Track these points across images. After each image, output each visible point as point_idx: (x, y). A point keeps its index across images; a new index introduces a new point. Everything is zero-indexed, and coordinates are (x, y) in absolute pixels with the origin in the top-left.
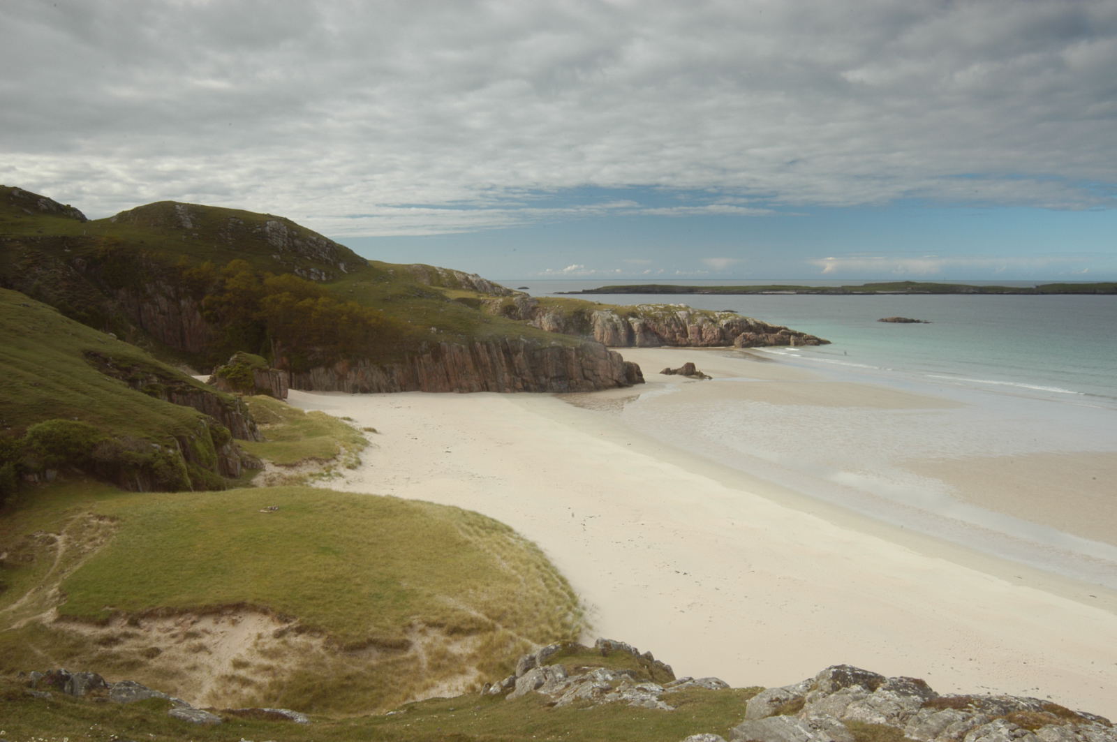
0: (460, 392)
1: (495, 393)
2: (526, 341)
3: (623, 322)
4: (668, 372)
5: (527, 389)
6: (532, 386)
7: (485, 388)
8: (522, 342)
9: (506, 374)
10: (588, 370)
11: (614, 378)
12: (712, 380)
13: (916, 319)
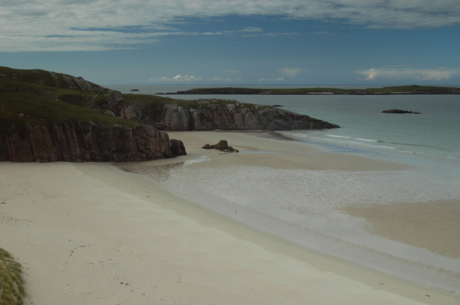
0: (41, 162)
1: (68, 163)
2: (94, 124)
3: (186, 112)
4: (207, 147)
5: (93, 159)
6: (98, 157)
7: (61, 158)
8: (90, 124)
9: (78, 148)
10: (142, 145)
11: (162, 151)
12: (238, 153)
13: (409, 111)
